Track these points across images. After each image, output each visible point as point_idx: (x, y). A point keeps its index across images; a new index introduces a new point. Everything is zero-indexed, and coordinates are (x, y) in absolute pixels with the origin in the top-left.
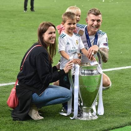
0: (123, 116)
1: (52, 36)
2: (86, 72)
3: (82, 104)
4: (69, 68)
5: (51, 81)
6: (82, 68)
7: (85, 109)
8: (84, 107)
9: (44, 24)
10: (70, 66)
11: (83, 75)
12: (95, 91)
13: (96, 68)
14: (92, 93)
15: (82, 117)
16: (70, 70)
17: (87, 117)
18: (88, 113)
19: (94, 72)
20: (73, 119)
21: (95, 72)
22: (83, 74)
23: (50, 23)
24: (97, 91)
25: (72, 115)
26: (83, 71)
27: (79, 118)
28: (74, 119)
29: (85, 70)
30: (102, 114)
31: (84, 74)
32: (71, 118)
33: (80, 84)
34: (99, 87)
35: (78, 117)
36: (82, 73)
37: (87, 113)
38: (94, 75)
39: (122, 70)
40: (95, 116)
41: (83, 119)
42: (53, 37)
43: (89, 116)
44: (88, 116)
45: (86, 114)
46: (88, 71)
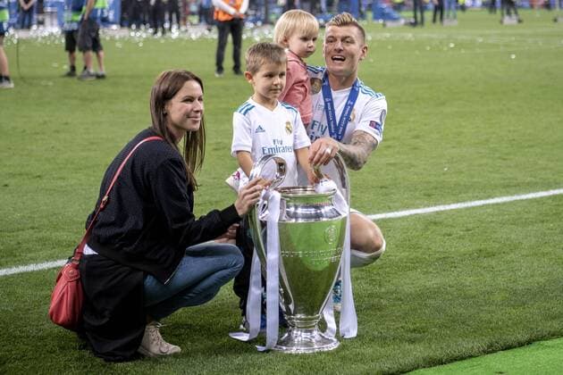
0: (412, 341)
1: (192, 110)
2: (300, 211)
3: (292, 307)
4: (248, 199)
5: (198, 238)
6: (288, 202)
7: (300, 319)
8: (299, 316)
9: (168, 74)
10: (253, 195)
11: (293, 221)
12: (327, 267)
13: (330, 199)
14: (319, 273)
15: (293, 345)
16: (252, 207)
17: (308, 344)
18: (311, 332)
19: (323, 211)
20: (264, 351)
21: (326, 210)
22: (292, 218)
23: (188, 73)
24: (334, 267)
25: (261, 339)
26: (292, 209)
27: (284, 348)
28: (268, 351)
29: (296, 207)
30: (353, 333)
31: (295, 216)
32: (261, 348)
33: (282, 248)
34: (340, 253)
35: (280, 343)
36: (288, 213)
37: (306, 332)
38: (324, 219)
39: (437, 213)
40: (330, 341)
41: (294, 350)
42: (197, 112)
43: (314, 340)
44: (311, 342)
45: (304, 335)
46: (307, 207)
